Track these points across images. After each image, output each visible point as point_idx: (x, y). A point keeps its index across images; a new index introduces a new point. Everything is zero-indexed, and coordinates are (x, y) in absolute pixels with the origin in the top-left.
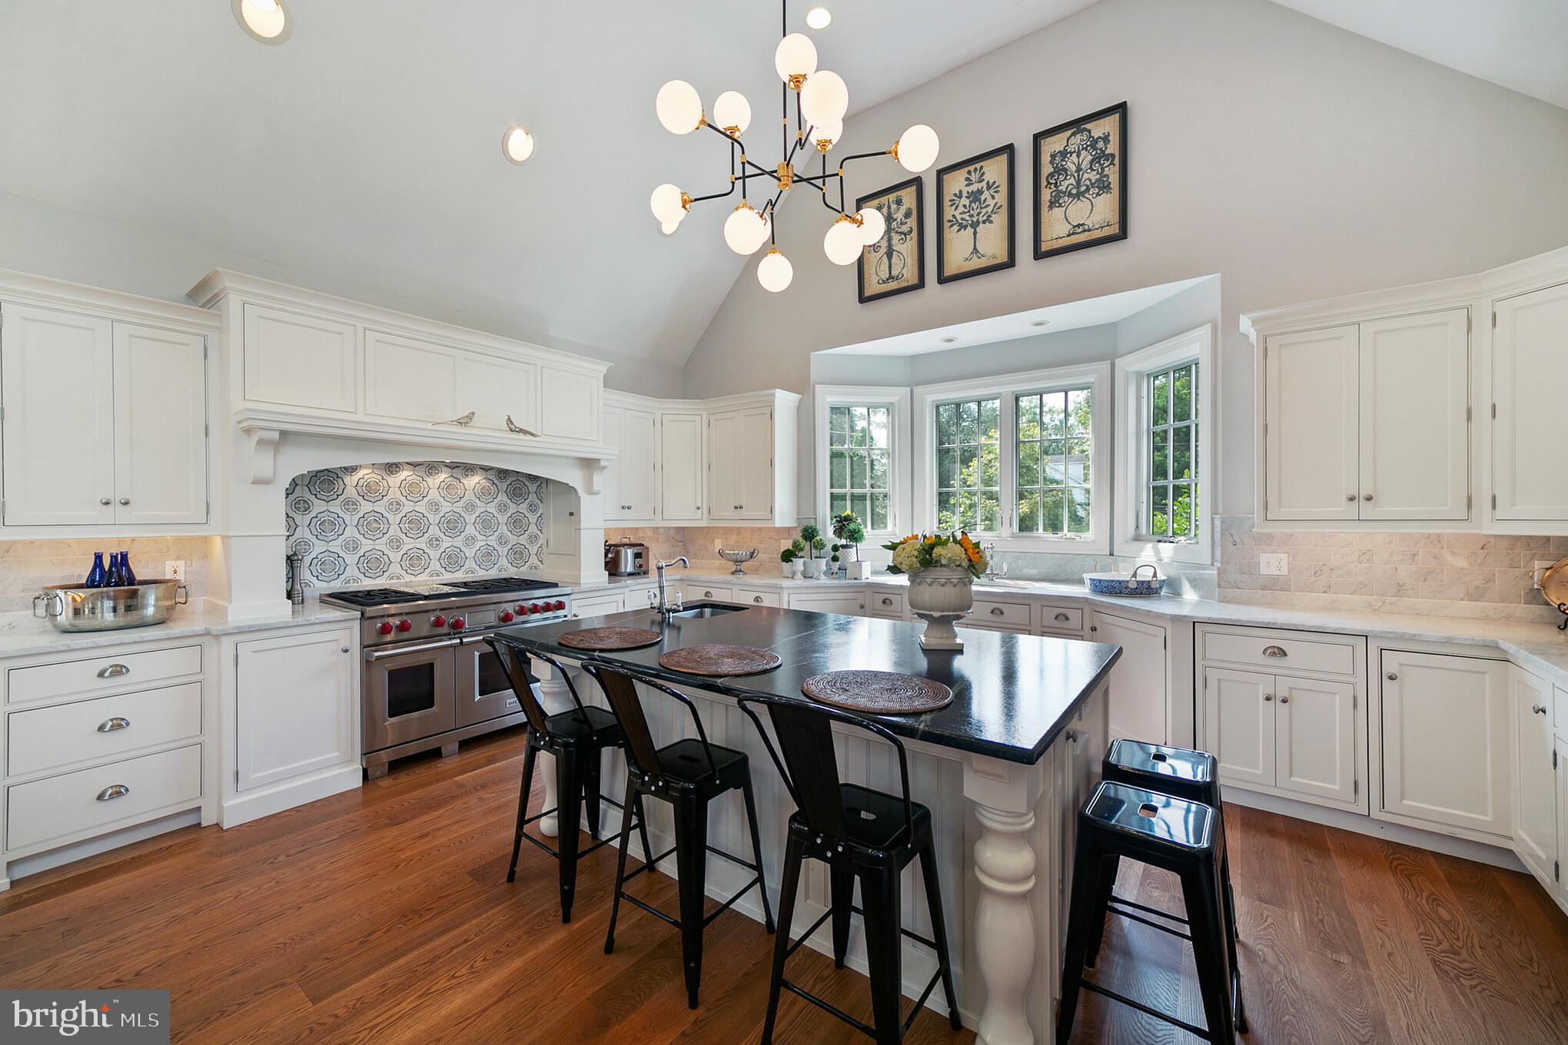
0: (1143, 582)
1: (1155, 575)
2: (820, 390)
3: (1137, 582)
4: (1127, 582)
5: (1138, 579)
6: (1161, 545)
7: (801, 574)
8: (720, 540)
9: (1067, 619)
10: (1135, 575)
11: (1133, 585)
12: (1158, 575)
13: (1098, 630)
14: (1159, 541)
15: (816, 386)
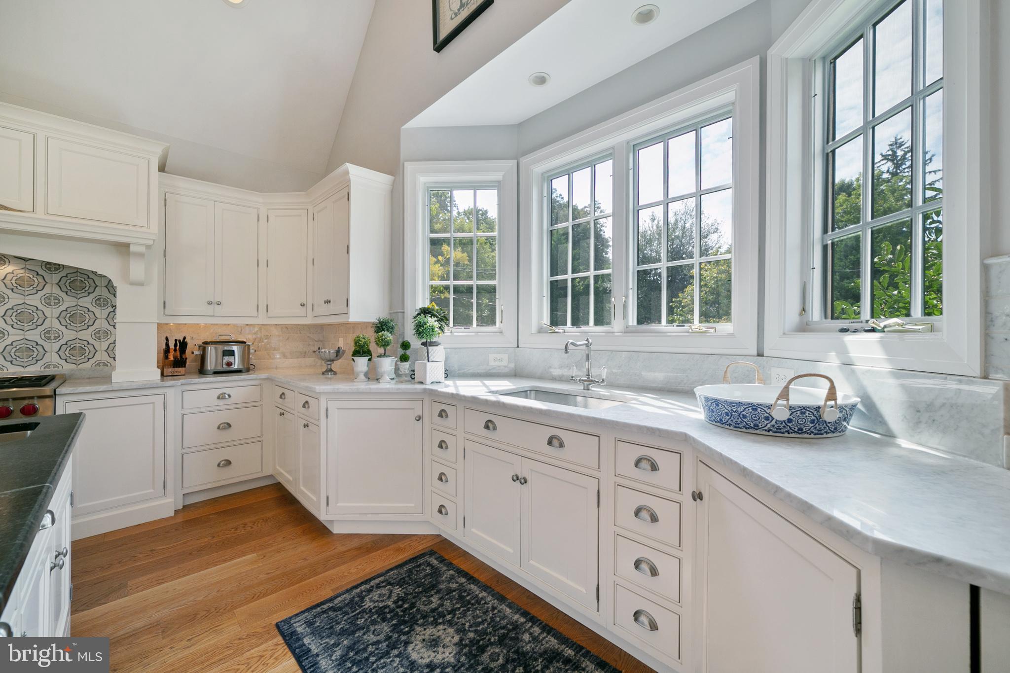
0: (803, 409)
1: (832, 394)
2: (409, 167)
3: (791, 408)
4: (770, 407)
5: (791, 402)
6: (849, 338)
7: (365, 375)
8: (342, 339)
9: (654, 467)
10: (785, 394)
11: (781, 414)
12: (840, 395)
13: (705, 496)
14: (844, 330)
15: (405, 163)
